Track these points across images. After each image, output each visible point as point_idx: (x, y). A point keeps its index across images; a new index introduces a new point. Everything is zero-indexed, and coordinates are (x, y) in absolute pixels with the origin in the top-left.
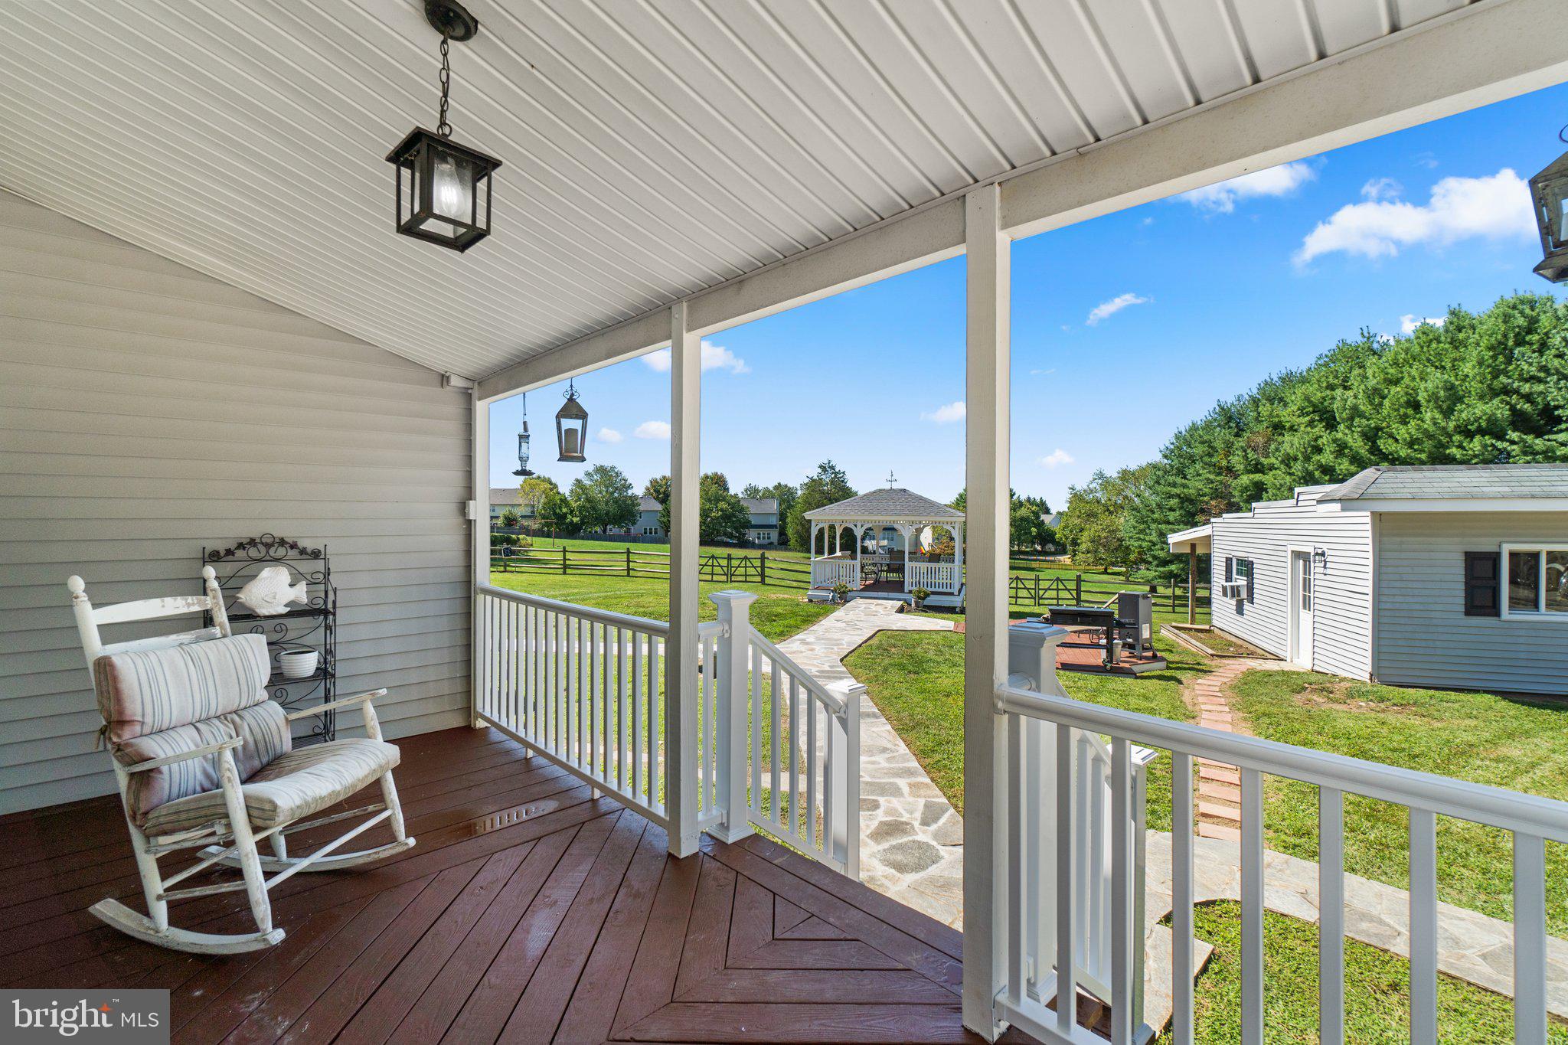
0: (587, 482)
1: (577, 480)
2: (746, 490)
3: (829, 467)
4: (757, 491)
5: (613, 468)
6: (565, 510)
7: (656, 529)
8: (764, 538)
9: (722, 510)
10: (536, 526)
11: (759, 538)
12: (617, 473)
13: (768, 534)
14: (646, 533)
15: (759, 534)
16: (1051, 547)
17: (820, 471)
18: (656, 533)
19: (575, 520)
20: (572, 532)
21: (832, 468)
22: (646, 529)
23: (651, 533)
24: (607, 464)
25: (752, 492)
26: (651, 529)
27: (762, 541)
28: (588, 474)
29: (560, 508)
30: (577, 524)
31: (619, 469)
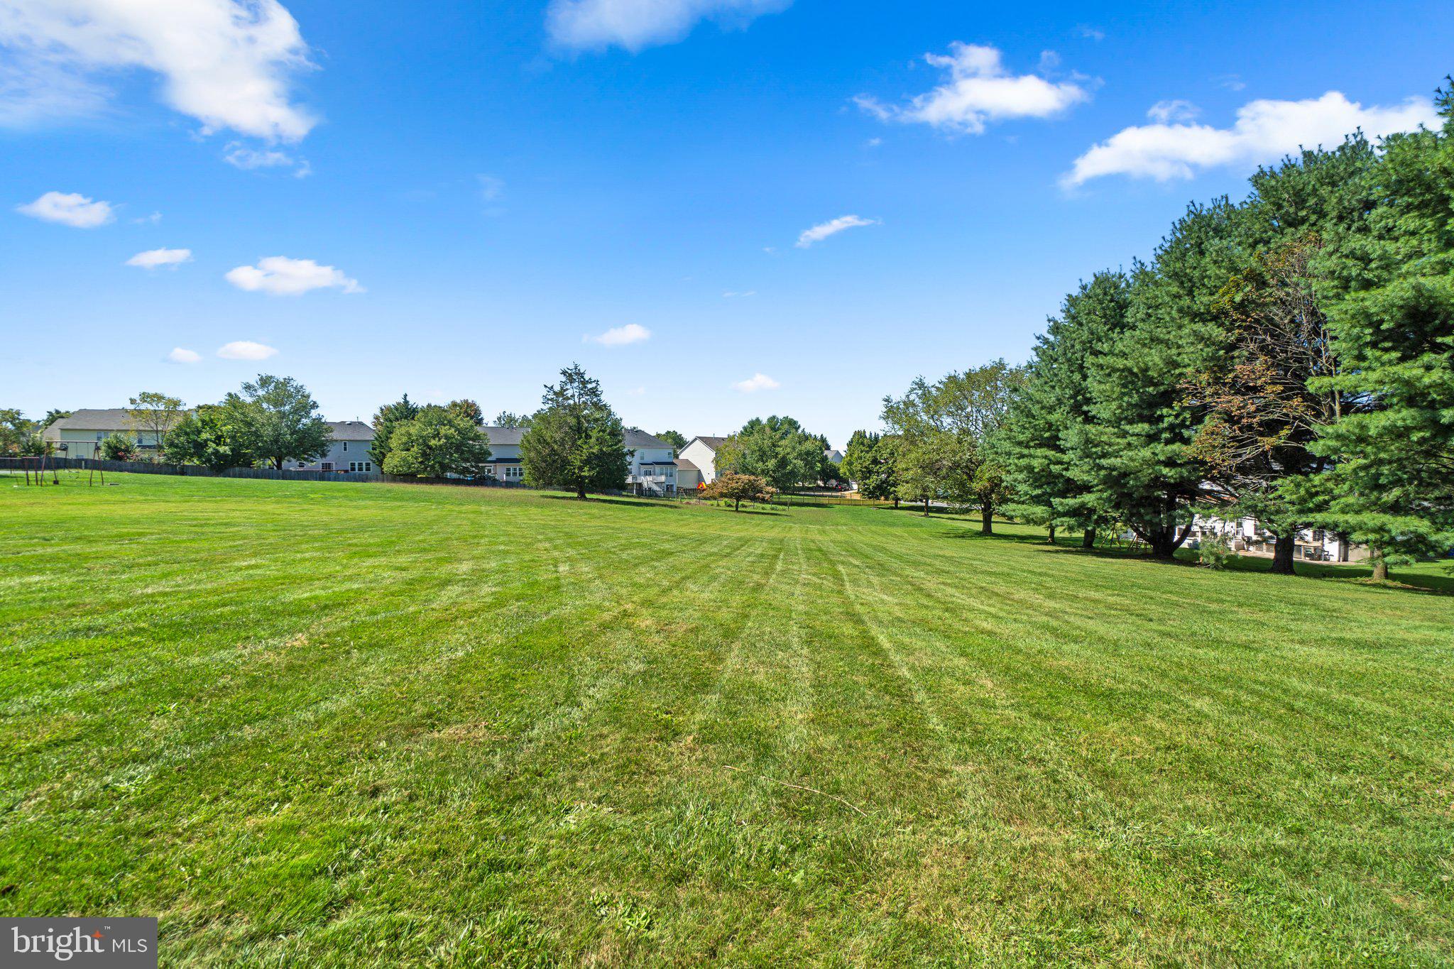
0: (247, 398)
1: (230, 395)
2: (499, 419)
3: (576, 374)
4: (511, 419)
5: (288, 381)
6: (204, 436)
7: (368, 464)
8: (515, 474)
9: (446, 437)
10: (162, 460)
11: (508, 475)
12: (296, 388)
13: (520, 469)
14: (353, 469)
15: (508, 470)
16: (833, 483)
17: (563, 379)
18: (368, 469)
19: (222, 449)
20: (221, 467)
21: (581, 375)
22: (353, 465)
23: (360, 469)
24: (280, 375)
25: (508, 422)
26: (360, 464)
27: (512, 478)
28: (248, 387)
29: (199, 432)
30: (224, 456)
31: (298, 382)
